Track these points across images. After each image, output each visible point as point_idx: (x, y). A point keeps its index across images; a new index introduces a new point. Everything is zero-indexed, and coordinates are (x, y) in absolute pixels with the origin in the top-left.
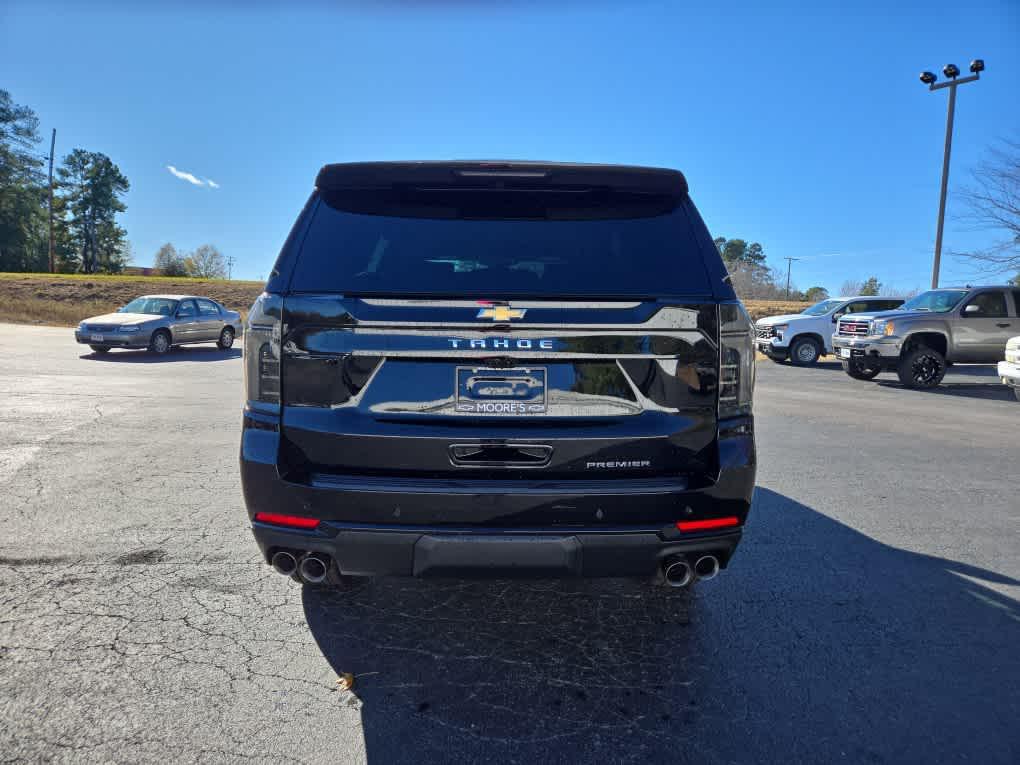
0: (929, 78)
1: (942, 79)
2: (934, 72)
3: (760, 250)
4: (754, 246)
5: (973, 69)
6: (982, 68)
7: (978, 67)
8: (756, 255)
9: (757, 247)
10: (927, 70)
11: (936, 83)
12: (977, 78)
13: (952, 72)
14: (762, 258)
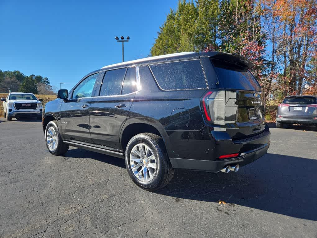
0: (117, 38)
1: (120, 39)
2: (118, 37)
3: (48, 80)
4: (46, 78)
5: (127, 39)
6: (129, 39)
7: (128, 38)
8: (46, 81)
9: (46, 79)
10: (117, 36)
11: (119, 40)
12: (128, 41)
13: (123, 38)
14: (49, 83)
